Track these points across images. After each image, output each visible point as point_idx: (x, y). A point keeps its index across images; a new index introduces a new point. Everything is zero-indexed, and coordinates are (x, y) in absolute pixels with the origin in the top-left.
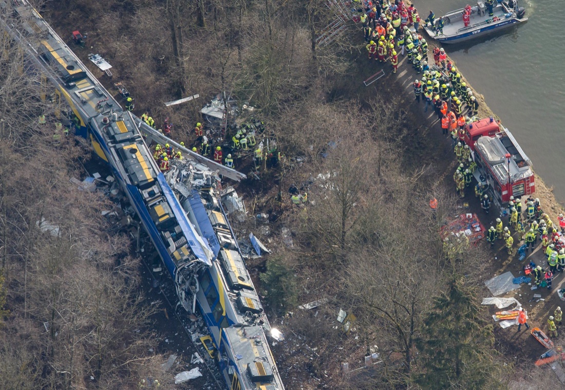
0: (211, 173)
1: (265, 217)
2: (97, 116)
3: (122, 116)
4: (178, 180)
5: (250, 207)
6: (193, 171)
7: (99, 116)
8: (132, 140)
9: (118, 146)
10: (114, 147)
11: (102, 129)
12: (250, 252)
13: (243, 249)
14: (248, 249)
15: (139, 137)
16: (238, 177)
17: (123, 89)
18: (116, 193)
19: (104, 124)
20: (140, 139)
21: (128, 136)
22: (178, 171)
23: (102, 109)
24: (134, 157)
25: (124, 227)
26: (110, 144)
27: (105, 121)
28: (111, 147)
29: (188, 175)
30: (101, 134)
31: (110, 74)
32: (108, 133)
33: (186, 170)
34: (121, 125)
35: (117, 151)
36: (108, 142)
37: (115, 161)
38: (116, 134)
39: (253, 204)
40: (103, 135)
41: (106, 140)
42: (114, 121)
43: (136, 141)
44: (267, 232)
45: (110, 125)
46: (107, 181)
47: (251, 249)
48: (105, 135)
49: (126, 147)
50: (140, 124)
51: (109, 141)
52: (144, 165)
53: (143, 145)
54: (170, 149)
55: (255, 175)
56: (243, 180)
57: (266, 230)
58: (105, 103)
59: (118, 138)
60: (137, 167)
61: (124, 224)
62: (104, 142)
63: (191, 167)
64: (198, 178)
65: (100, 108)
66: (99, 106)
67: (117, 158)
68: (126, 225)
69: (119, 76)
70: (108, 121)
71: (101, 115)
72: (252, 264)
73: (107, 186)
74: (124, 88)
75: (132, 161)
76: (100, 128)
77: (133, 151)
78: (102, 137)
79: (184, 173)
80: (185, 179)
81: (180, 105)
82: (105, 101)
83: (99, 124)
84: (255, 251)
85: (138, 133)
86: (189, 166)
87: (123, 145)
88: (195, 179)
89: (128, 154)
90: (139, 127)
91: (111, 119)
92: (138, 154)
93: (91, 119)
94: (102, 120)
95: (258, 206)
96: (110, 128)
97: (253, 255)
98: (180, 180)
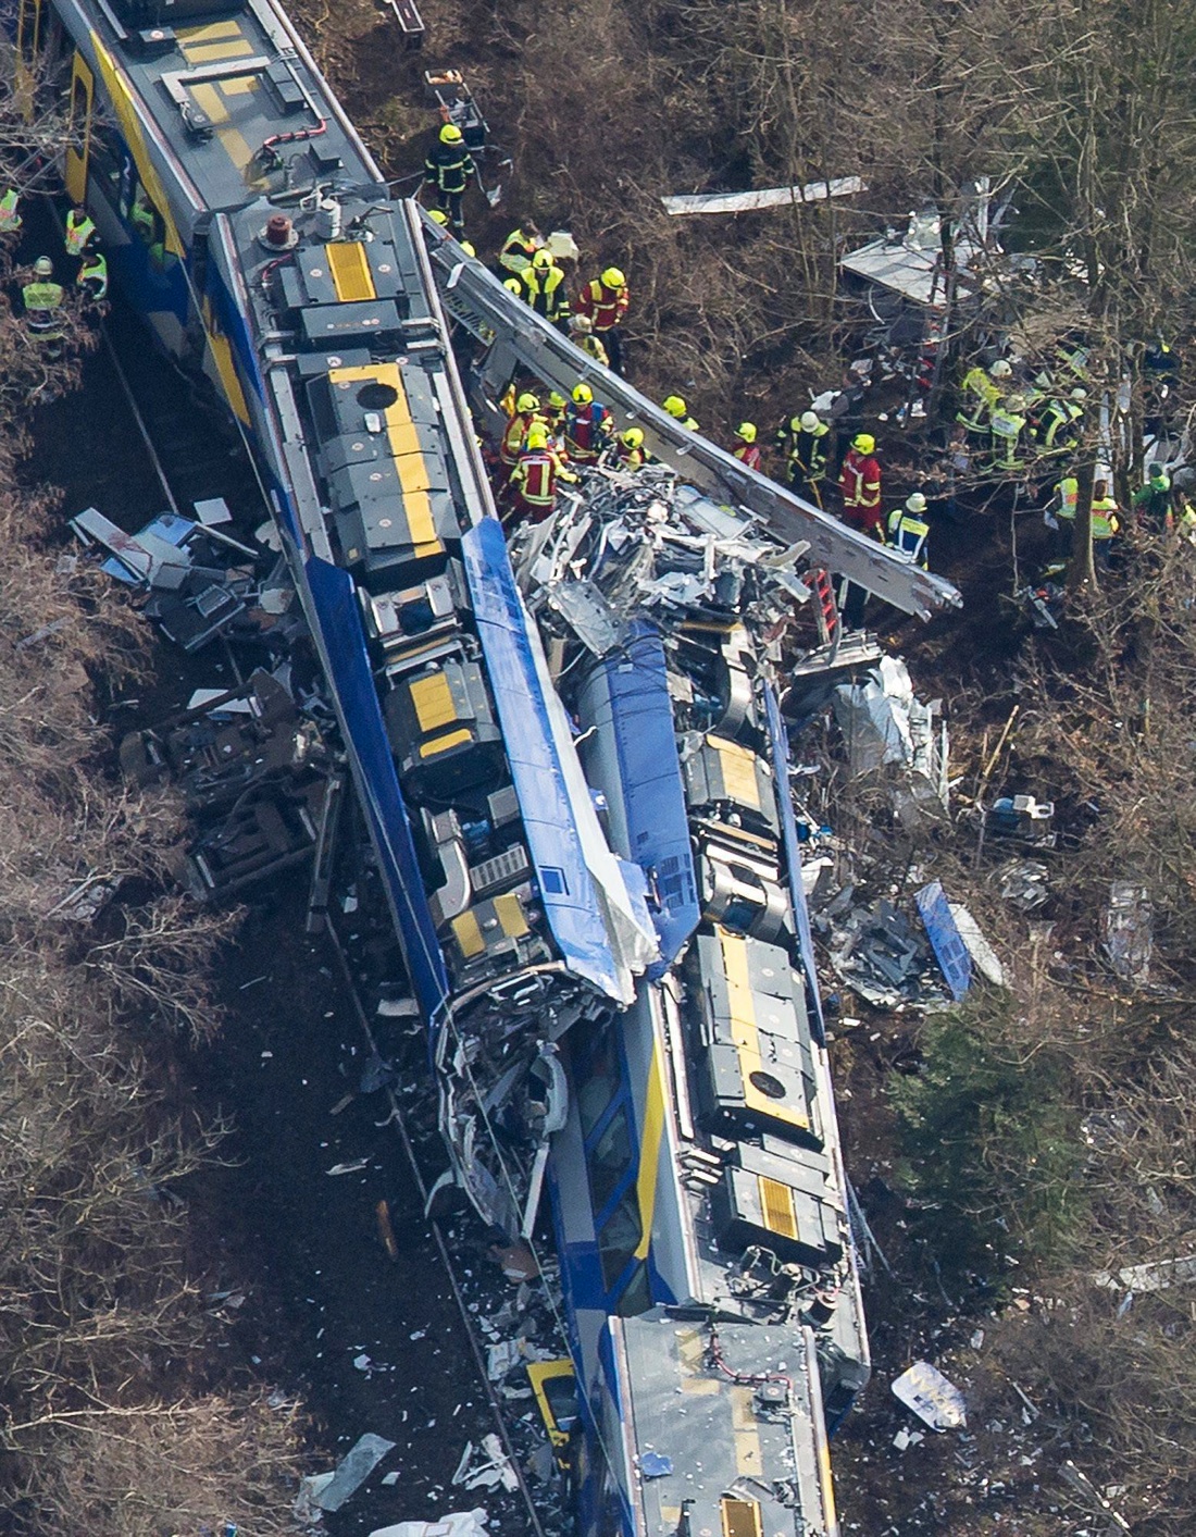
0: (752, 554)
1: (1035, 815)
2: (245, 206)
3: (370, 222)
4: (577, 565)
5: (969, 760)
6: (663, 532)
7: (254, 207)
8: (386, 345)
9: (308, 364)
10: (291, 367)
11: (251, 274)
12: (912, 981)
13: (878, 959)
14: (905, 960)
15: (434, 333)
16: (918, 595)
17: (461, 104)
18: (280, 609)
19: (270, 253)
20: (433, 343)
21: (371, 323)
22: (586, 523)
23: (278, 176)
24: (374, 426)
25: (274, 774)
26: (274, 354)
27: (277, 235)
28: (275, 366)
29: (632, 548)
30: (239, 295)
31: (411, 22)
32: (276, 297)
33: (626, 523)
34: (349, 262)
35: (299, 386)
36: (269, 342)
37: (282, 438)
38: (312, 303)
39: (992, 748)
40: (250, 301)
41: (257, 330)
42: (321, 239)
43: (404, 352)
44: (1029, 894)
45: (292, 258)
46: (254, 543)
47: (920, 963)
48: (259, 304)
49: (345, 375)
50: (457, 269)
51: (275, 334)
52: (414, 473)
53: (440, 378)
54: (594, 414)
55: (1040, 604)
56: (945, 617)
57: (1027, 880)
58: (302, 148)
59: (318, 324)
60: (375, 477)
61: (279, 764)
62: (250, 339)
63: (657, 511)
64: (678, 569)
65: (271, 169)
66: (266, 160)
67: (293, 425)
68: (287, 769)
69: (464, 40)
70: (293, 239)
71: (262, 204)
72: (905, 1038)
73: (249, 568)
74: (467, 101)
75: (357, 447)
76: (241, 269)
77: (377, 397)
78: (243, 315)
79: (613, 533)
80: (609, 567)
81: (743, 216)
82: (306, 137)
83: (245, 247)
84: (939, 977)
85: (433, 315)
86: (647, 504)
87: (334, 360)
88: (660, 570)
89: (347, 409)
90: (451, 284)
91: (310, 227)
92: (397, 412)
93: (208, 218)
94: (264, 232)
95: (1014, 755)
96: (287, 273)
97: (928, 994)
98: (585, 570)
